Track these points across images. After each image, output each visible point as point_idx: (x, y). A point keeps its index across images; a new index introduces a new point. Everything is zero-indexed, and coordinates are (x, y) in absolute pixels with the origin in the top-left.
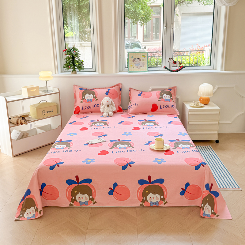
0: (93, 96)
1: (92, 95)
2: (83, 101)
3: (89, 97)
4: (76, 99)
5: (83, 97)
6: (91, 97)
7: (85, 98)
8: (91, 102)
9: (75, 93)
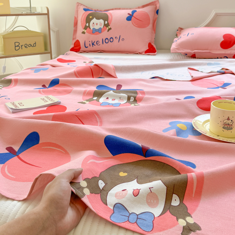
0: (105, 22)
1: (102, 21)
2: (85, 31)
3: (97, 24)
4: (76, 28)
5: (87, 25)
6: (101, 24)
7: (89, 26)
8: (100, 34)
9: (76, 16)
